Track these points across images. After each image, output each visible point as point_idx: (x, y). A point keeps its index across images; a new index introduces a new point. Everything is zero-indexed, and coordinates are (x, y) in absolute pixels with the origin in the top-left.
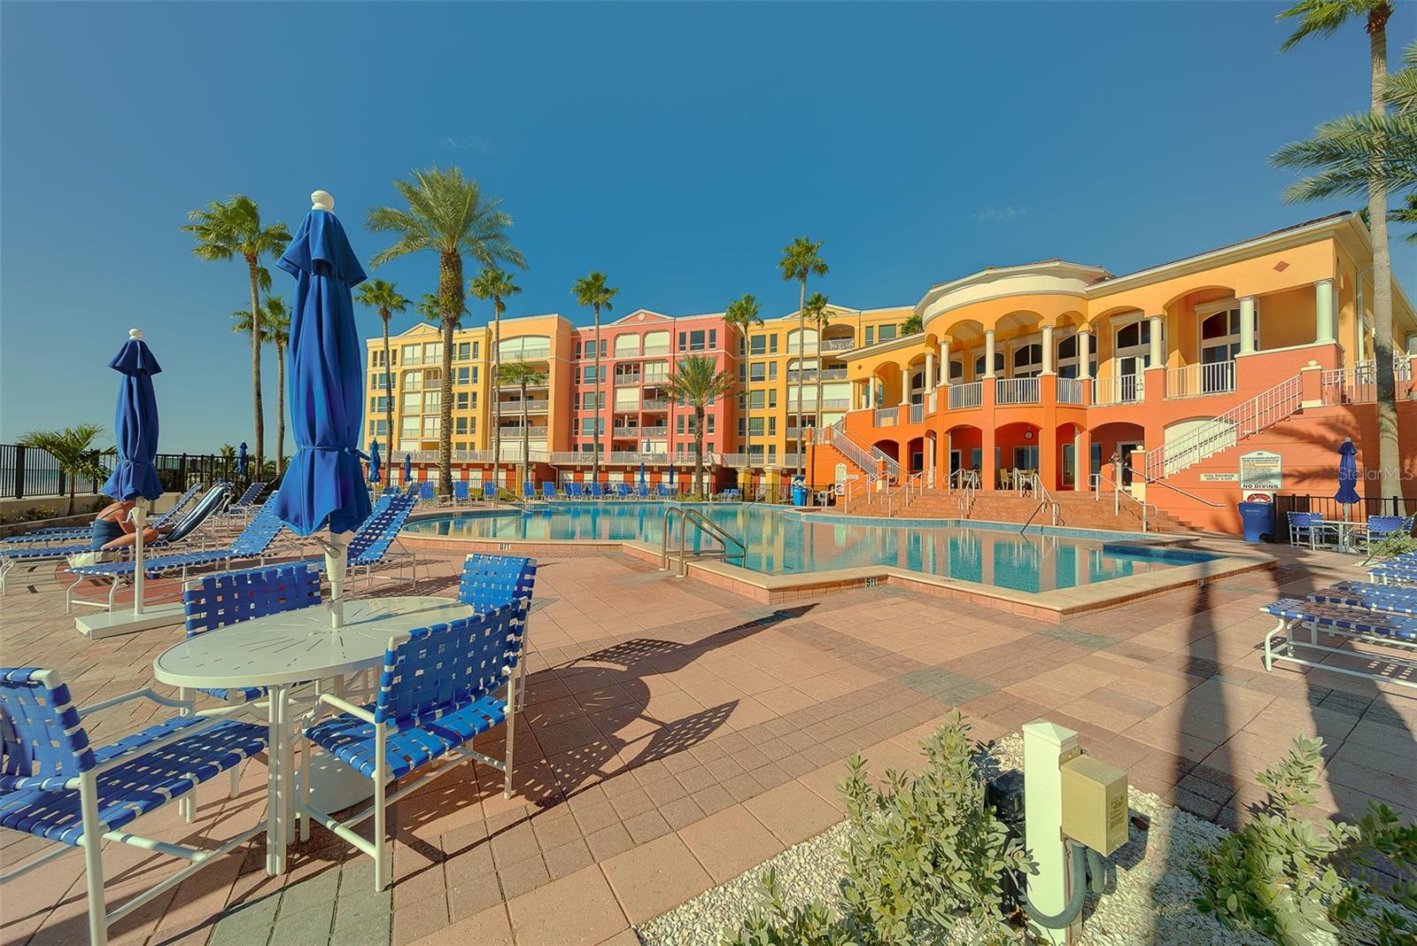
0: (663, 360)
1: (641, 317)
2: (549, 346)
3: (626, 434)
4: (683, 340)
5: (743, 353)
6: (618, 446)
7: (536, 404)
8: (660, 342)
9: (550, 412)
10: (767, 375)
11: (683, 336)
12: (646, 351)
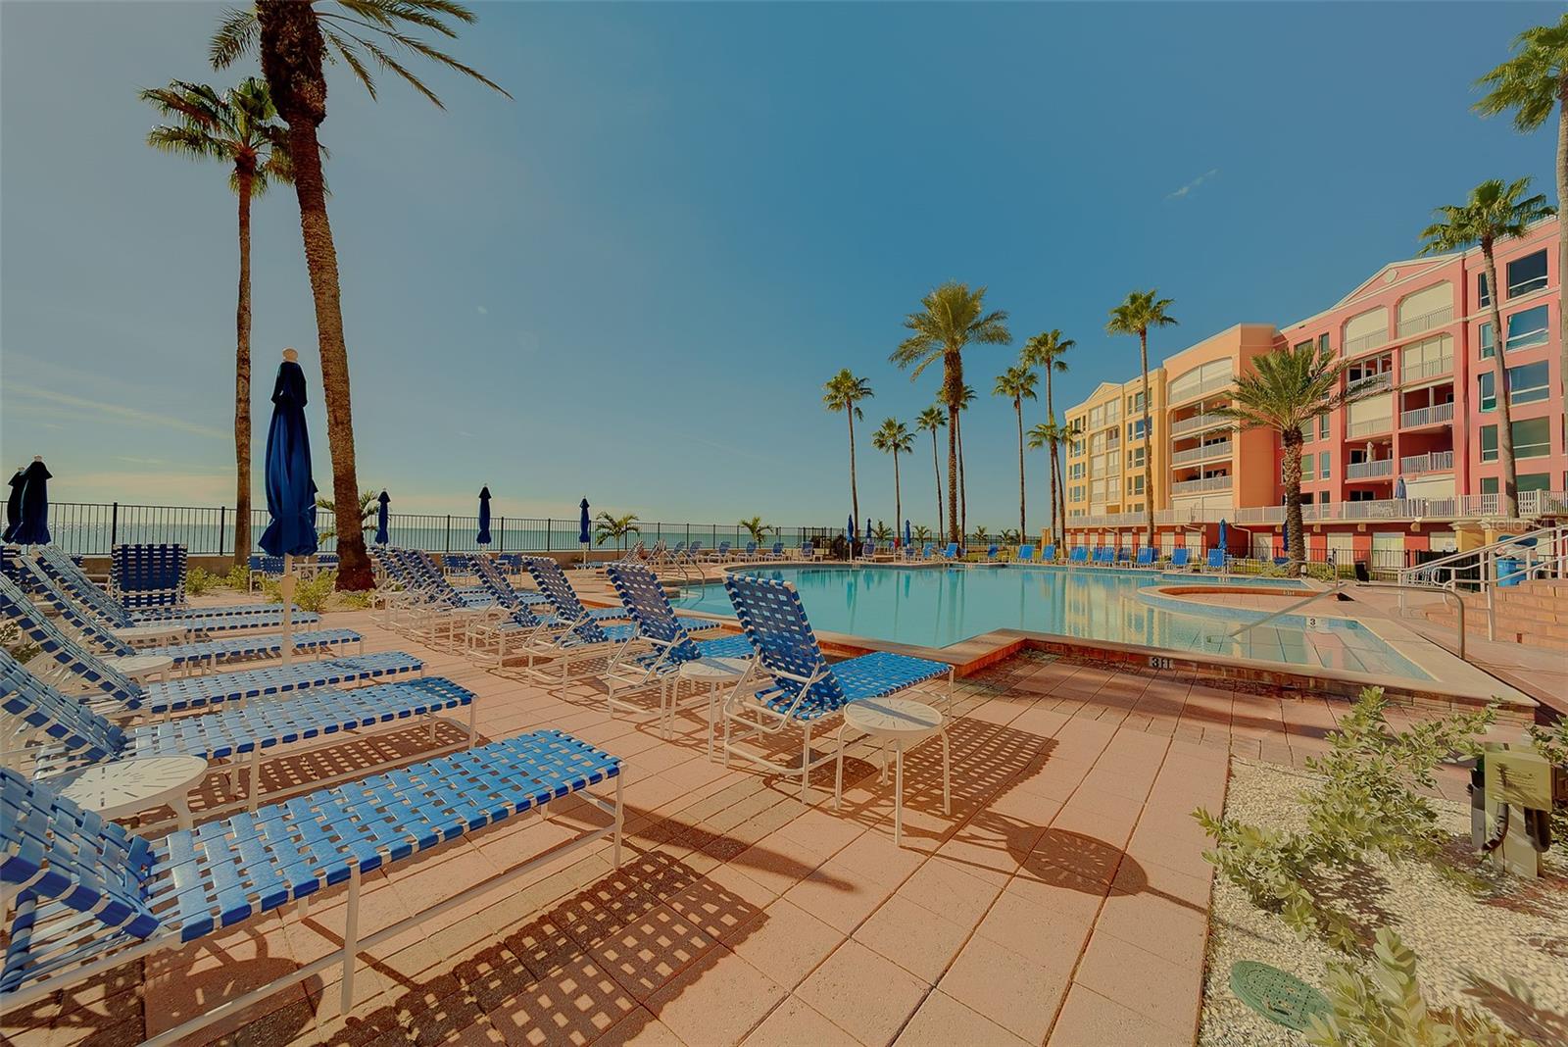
0: (1442, 335)
1: (1392, 274)
2: (1228, 369)
6: (1357, 492)
7: (1219, 448)
8: (1433, 305)
9: (1234, 458)
12: (1402, 330)
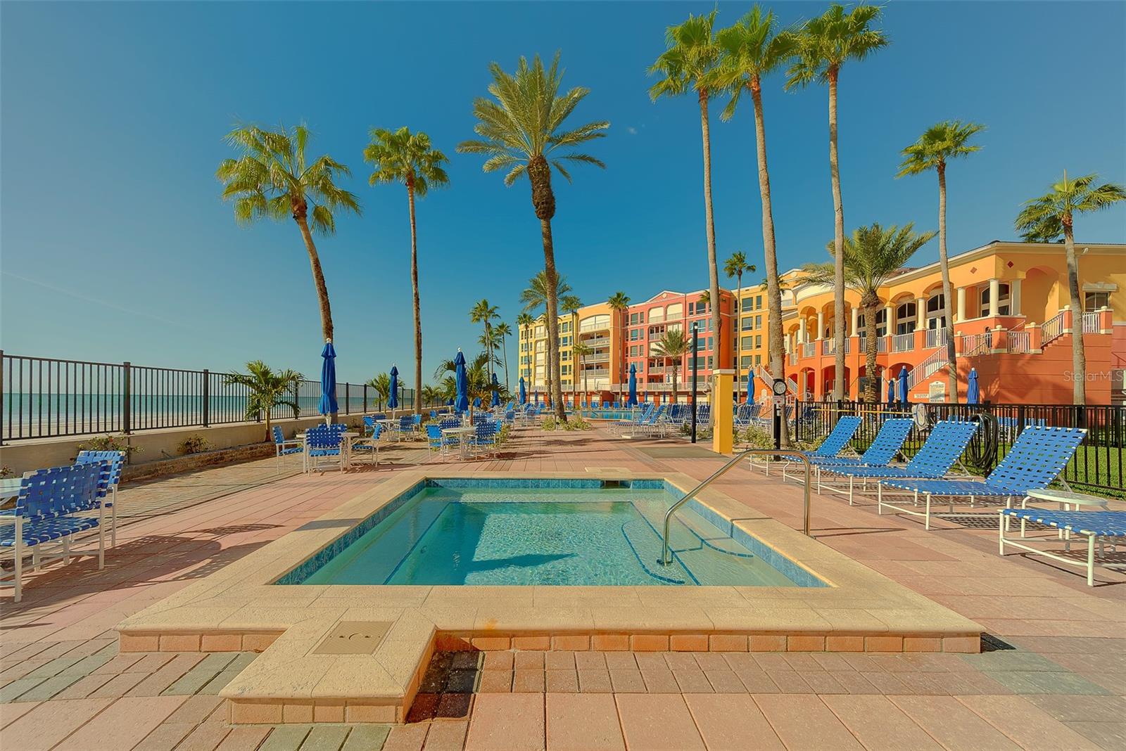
0: (678, 322)
1: (665, 296)
2: (609, 320)
3: (656, 371)
4: (691, 308)
5: (736, 311)
6: (652, 379)
7: (604, 355)
8: (676, 310)
9: (611, 360)
10: (754, 326)
11: (691, 305)
12: (668, 317)
